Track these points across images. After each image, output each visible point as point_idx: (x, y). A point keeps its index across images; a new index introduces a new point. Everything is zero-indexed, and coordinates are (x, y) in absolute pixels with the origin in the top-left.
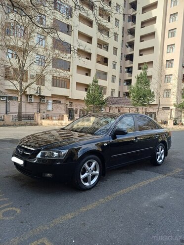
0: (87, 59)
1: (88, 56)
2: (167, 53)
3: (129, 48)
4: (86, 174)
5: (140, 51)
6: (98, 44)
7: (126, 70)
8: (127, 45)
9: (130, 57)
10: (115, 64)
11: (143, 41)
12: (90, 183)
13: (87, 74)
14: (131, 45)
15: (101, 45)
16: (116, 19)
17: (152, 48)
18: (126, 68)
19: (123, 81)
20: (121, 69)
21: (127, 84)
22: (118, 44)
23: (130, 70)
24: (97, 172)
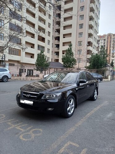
0: (32, 37)
1: (33, 36)
2: (79, 37)
3: (57, 33)
4: (69, 108)
5: (64, 35)
6: (38, 29)
7: (55, 46)
8: (56, 31)
9: (58, 38)
10: (49, 41)
11: (65, 29)
12: (71, 113)
13: (32, 47)
14: (58, 31)
15: (40, 30)
16: (49, 15)
17: (70, 34)
18: (56, 45)
19: (54, 52)
20: (52, 45)
21: (56, 55)
22: (51, 30)
23: (58, 46)
24: (73, 105)
